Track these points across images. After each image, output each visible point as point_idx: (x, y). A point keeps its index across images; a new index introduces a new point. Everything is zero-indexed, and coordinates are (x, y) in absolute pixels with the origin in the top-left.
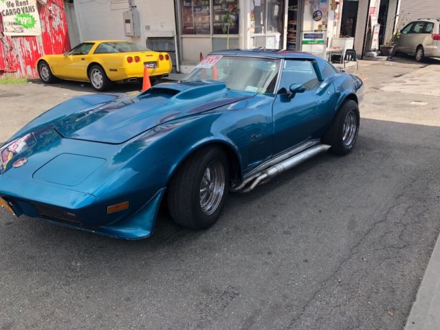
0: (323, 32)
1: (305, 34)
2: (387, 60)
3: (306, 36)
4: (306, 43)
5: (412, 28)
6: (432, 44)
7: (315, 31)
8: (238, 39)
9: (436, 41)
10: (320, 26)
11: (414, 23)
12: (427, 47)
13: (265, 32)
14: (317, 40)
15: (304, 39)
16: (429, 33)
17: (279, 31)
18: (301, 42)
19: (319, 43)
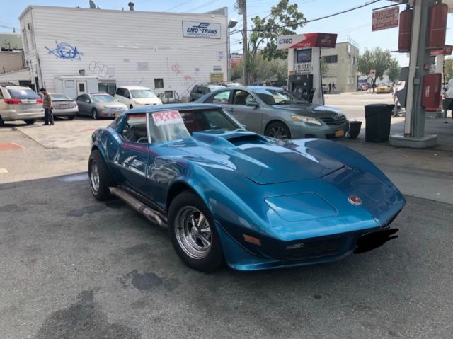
9: (11, 105)
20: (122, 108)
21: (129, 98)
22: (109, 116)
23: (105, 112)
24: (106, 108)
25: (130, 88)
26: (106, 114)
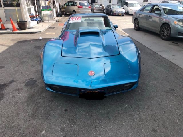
0: (50, 6)
1: (42, 7)
2: (64, 16)
3: (43, 7)
4: (43, 10)
5: (68, 4)
6: (78, 10)
7: (47, 5)
8: (20, 9)
9: (79, 9)
10: (48, 3)
11: (69, 2)
12: (77, 11)
13: (30, 6)
14: (48, 9)
15: (42, 9)
16: (76, 6)
17: (34, 6)
18: (41, 10)
19: (49, 10)
20: (122, 11)
21: (128, 7)
22: (116, 14)
23: (115, 13)
24: (116, 11)
25: (129, 2)
26: (115, 14)
